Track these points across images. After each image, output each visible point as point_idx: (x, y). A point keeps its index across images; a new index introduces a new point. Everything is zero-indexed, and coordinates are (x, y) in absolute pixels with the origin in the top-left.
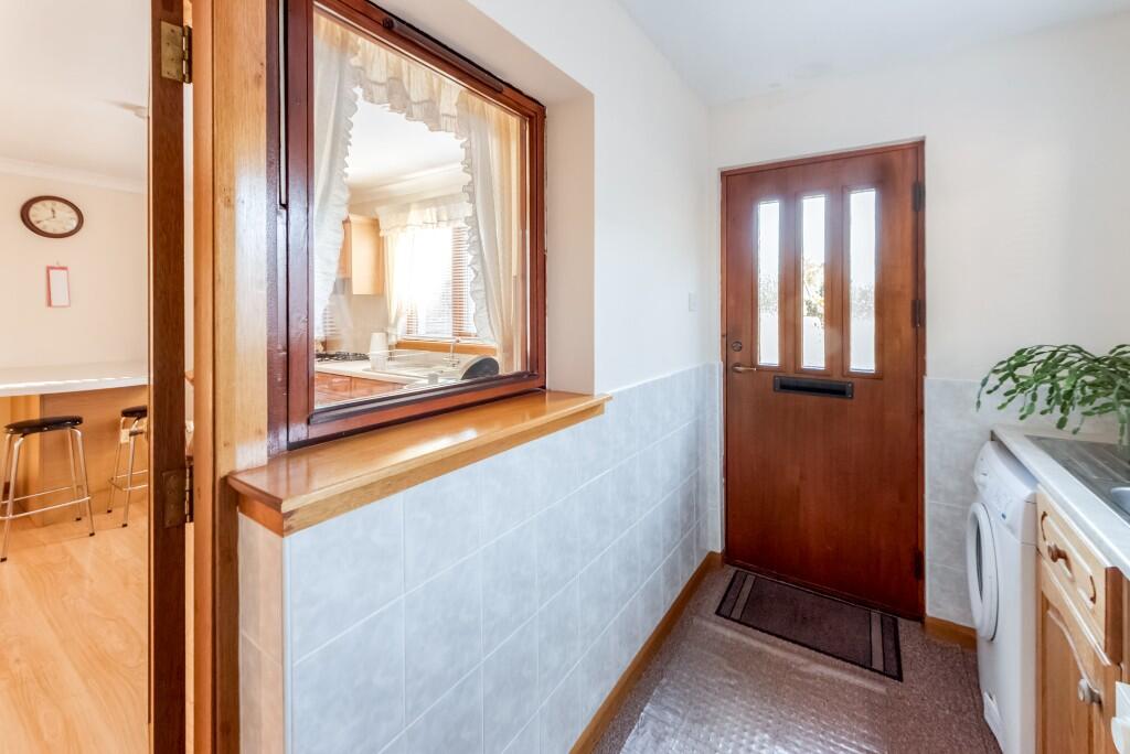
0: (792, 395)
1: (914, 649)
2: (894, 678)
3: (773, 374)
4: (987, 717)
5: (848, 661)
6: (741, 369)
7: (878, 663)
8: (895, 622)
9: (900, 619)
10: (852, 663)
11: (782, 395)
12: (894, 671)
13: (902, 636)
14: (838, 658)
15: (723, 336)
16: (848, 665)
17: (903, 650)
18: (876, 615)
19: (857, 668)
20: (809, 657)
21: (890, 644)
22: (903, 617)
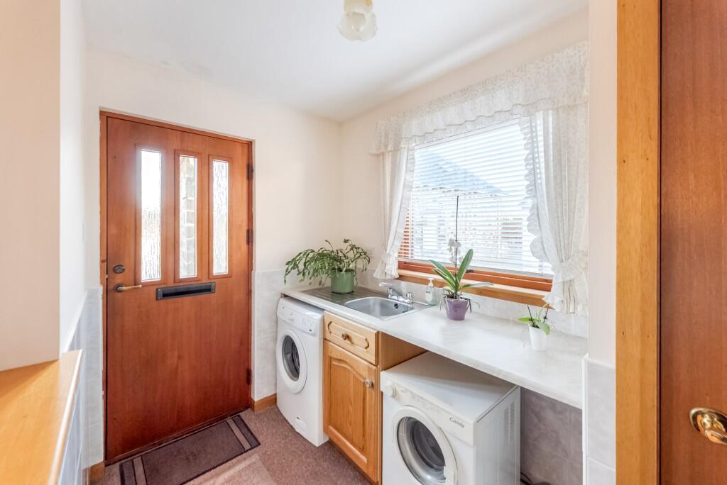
0: (171, 300)
1: (255, 424)
2: (257, 446)
3: (155, 288)
4: (297, 430)
5: (232, 459)
6: (124, 288)
7: (247, 446)
8: (239, 416)
9: (240, 414)
10: (235, 457)
11: (163, 302)
12: (254, 443)
13: (246, 422)
14: (227, 461)
15: (102, 261)
16: (234, 460)
17: (251, 429)
18: (229, 420)
19: (239, 457)
20: (212, 477)
21: (245, 430)
22: (242, 411)
